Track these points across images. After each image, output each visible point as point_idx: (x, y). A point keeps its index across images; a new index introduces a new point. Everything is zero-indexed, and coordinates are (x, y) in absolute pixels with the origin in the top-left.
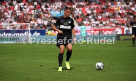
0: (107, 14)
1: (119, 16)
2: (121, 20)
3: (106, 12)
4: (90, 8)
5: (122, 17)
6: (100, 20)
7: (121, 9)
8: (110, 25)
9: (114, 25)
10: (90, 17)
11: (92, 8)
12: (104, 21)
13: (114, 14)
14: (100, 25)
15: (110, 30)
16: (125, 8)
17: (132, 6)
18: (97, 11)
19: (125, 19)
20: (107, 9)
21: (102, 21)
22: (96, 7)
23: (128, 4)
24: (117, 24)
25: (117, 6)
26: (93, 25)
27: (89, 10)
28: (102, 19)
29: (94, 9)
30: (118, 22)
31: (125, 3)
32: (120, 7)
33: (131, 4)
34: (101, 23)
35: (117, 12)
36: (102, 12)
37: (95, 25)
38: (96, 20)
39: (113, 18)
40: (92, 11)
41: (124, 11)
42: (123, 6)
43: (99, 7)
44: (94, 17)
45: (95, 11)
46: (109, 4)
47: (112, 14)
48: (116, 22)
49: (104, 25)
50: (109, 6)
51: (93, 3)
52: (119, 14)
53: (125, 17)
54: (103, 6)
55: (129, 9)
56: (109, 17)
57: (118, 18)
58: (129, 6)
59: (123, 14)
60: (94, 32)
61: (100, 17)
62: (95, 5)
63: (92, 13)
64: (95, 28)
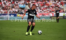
0: (46, 6)
1: (51, 8)
2: (52, 9)
3: (45, 5)
4: (38, 3)
5: (53, 8)
6: (42, 9)
7: (52, 4)
8: (47, 12)
9: (49, 12)
10: (37, 8)
11: (39, 3)
12: (44, 10)
13: (49, 6)
14: (42, 12)
15: (47, 14)
16: (54, 4)
17: (57, 3)
18: (41, 5)
19: (54, 9)
20: (46, 4)
21: (43, 10)
22: (40, 3)
23: (55, 2)
24: (50, 11)
25: (50, 3)
26: (39, 12)
27: (37, 4)
28: (43, 9)
29: (39, 4)
30: (51, 10)
31: (54, 1)
32: (52, 3)
33: (57, 1)
34: (43, 11)
35: (50, 6)
36: (43, 5)
37: (40, 12)
38: (40, 9)
39: (49, 8)
40: (38, 5)
41: (54, 5)
42: (53, 3)
43: (42, 3)
44: (39, 8)
45: (40, 5)
46: (47, 2)
47: (48, 6)
48: (50, 10)
49: (44, 12)
50: (46, 3)
51: (39, 1)
52: (51, 6)
53: (54, 8)
54: (44, 3)
55: (56, 4)
56: (46, 8)
57: (51, 9)
58: (56, 3)
59: (53, 6)
60: (40, 15)
61: (42, 8)
62: (40, 2)
63: (39, 6)
64: (40, 13)
